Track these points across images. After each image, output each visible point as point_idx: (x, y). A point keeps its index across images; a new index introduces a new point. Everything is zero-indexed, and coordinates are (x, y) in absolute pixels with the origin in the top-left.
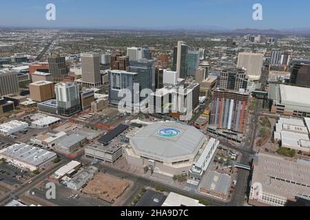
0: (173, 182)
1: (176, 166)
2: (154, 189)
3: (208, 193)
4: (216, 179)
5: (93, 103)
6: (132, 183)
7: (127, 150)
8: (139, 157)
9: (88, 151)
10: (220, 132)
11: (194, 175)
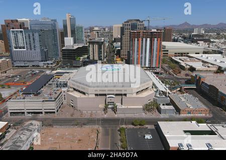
6: (98, 127)
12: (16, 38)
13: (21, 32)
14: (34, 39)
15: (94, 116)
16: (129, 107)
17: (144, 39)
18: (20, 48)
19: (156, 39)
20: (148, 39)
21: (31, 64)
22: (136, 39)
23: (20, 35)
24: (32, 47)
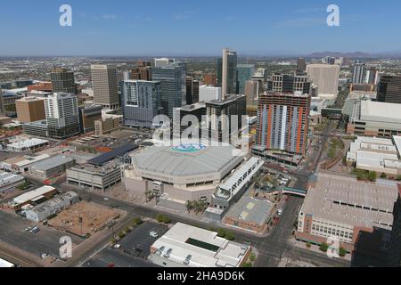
0: (187, 212)
1: (191, 189)
2: (156, 221)
3: (236, 224)
4: (250, 206)
5: (97, 123)
6: (124, 213)
7: (126, 172)
8: (141, 179)
9: (71, 174)
10: (270, 153)
11: (220, 202)
12: (129, 90)
13: (134, 83)
14: (147, 94)
15: (134, 202)
16: (175, 200)
17: (278, 107)
18: (133, 103)
19: (295, 108)
20: (285, 108)
21: (142, 125)
22: (265, 106)
23: (133, 88)
24: (145, 104)
